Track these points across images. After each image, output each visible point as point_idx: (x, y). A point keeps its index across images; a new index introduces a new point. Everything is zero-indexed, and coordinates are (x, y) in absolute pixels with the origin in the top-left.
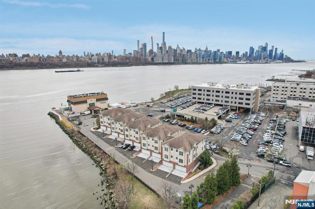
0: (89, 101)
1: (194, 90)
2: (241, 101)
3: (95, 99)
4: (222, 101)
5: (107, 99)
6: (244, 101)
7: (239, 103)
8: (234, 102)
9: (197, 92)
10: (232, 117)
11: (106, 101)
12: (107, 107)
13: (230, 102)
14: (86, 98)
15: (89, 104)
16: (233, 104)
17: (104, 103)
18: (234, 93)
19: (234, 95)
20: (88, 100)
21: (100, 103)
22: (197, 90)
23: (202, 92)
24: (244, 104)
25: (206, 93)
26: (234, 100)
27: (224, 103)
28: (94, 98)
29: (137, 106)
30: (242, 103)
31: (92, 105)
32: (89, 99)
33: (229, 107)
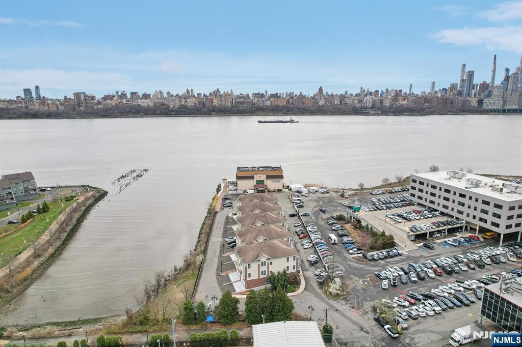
0: (257, 178)
1: (414, 182)
2: (484, 216)
3: (265, 176)
4: (453, 209)
5: (281, 177)
6: (490, 218)
7: (481, 219)
8: (471, 216)
9: (418, 186)
10: (448, 242)
11: (280, 180)
12: (281, 188)
13: (465, 214)
14: (254, 172)
15: (257, 181)
16: (470, 219)
17: (277, 182)
18: (474, 199)
19: (473, 203)
20: (255, 176)
21: (272, 181)
22: (418, 182)
23: (424, 188)
24: (489, 222)
25: (431, 190)
26: (472, 212)
27: (455, 214)
28: (264, 174)
29: (327, 192)
30: (485, 221)
31: (260, 182)
32: (256, 174)
33: (464, 222)
